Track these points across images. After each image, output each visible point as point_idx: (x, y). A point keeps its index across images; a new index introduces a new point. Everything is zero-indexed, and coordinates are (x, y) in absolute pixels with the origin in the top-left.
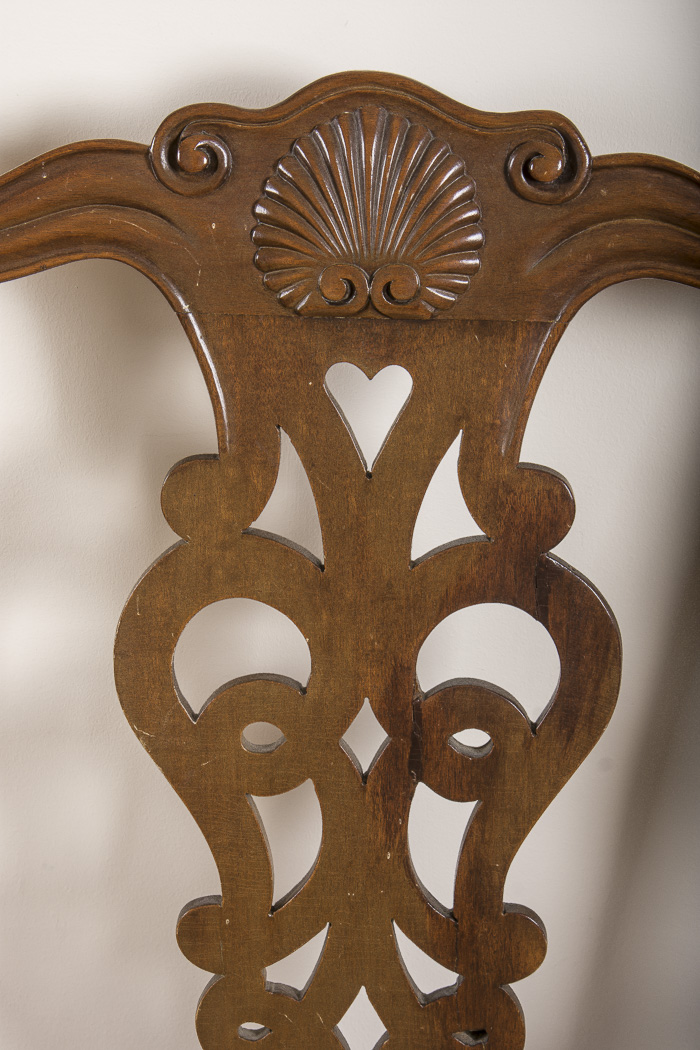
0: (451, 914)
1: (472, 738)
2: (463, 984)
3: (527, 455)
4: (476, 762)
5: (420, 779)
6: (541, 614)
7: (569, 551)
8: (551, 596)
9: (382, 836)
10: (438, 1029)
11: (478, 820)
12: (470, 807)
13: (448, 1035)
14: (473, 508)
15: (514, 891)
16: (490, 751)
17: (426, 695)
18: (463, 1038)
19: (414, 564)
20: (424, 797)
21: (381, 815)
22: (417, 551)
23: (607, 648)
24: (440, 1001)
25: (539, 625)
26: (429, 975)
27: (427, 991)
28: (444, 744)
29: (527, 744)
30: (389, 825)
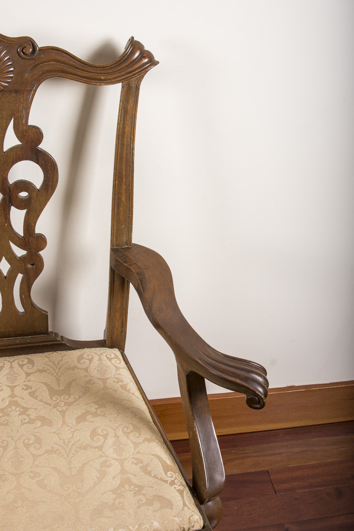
0: (23, 237)
1: (24, 194)
2: (28, 254)
3: (30, 124)
4: (25, 200)
5: (12, 205)
6: (37, 162)
7: (42, 146)
8: (39, 158)
9: (4, 220)
10: (23, 265)
11: (27, 214)
12: (25, 211)
13: (25, 265)
14: (18, 137)
15: (38, 230)
16: (28, 196)
17: (11, 185)
18: (29, 266)
19: (4, 152)
20: (13, 210)
21: (3, 215)
22: (5, 150)
23: (54, 169)
24: (23, 258)
25: (37, 165)
26: (19, 252)
27: (19, 256)
28: (17, 197)
29: (37, 194)
30: (5, 217)
